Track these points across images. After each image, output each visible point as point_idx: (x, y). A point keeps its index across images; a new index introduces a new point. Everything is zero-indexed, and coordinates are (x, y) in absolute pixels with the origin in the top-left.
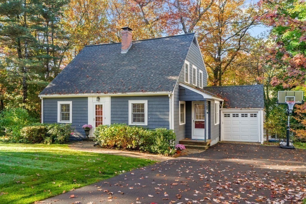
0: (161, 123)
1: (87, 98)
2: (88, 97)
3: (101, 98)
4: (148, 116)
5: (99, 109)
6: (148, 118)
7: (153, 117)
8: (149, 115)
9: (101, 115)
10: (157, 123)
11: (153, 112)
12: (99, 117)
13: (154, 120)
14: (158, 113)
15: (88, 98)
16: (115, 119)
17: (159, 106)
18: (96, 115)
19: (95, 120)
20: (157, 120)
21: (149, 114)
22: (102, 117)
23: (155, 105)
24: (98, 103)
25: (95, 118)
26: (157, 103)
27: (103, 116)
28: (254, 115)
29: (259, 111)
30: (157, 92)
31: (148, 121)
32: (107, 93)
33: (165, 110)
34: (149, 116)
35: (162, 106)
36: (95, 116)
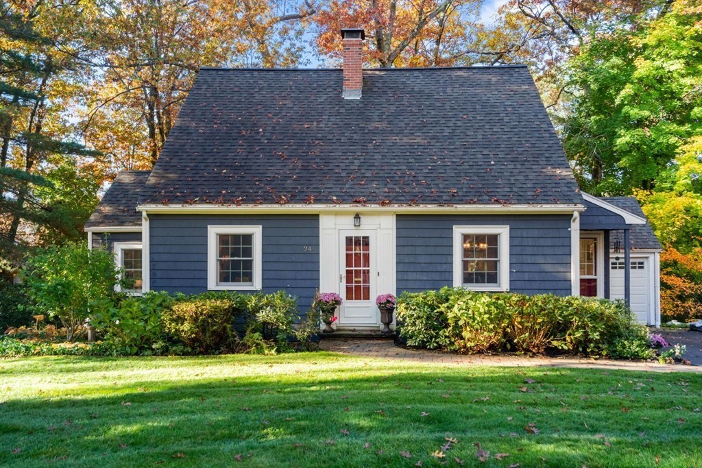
0: (547, 285)
1: (315, 217)
2: (318, 215)
3: (363, 219)
4: (511, 268)
5: (357, 248)
6: (510, 272)
7: (526, 268)
8: (514, 265)
9: (364, 266)
10: (536, 285)
11: (524, 256)
12: (358, 273)
13: (526, 276)
14: (540, 260)
15: (321, 217)
16: (411, 276)
17: (542, 242)
18: (349, 264)
19: (344, 280)
20: (537, 277)
21: (514, 261)
22: (367, 273)
23: (530, 239)
24: (354, 233)
25: (344, 275)
26: (536, 233)
27: (372, 269)
28: (637, 265)
29: (651, 257)
30: (544, 206)
31: (510, 281)
32: (387, 203)
33: (559, 251)
34: (515, 268)
35: (549, 242)
36: (344, 269)
